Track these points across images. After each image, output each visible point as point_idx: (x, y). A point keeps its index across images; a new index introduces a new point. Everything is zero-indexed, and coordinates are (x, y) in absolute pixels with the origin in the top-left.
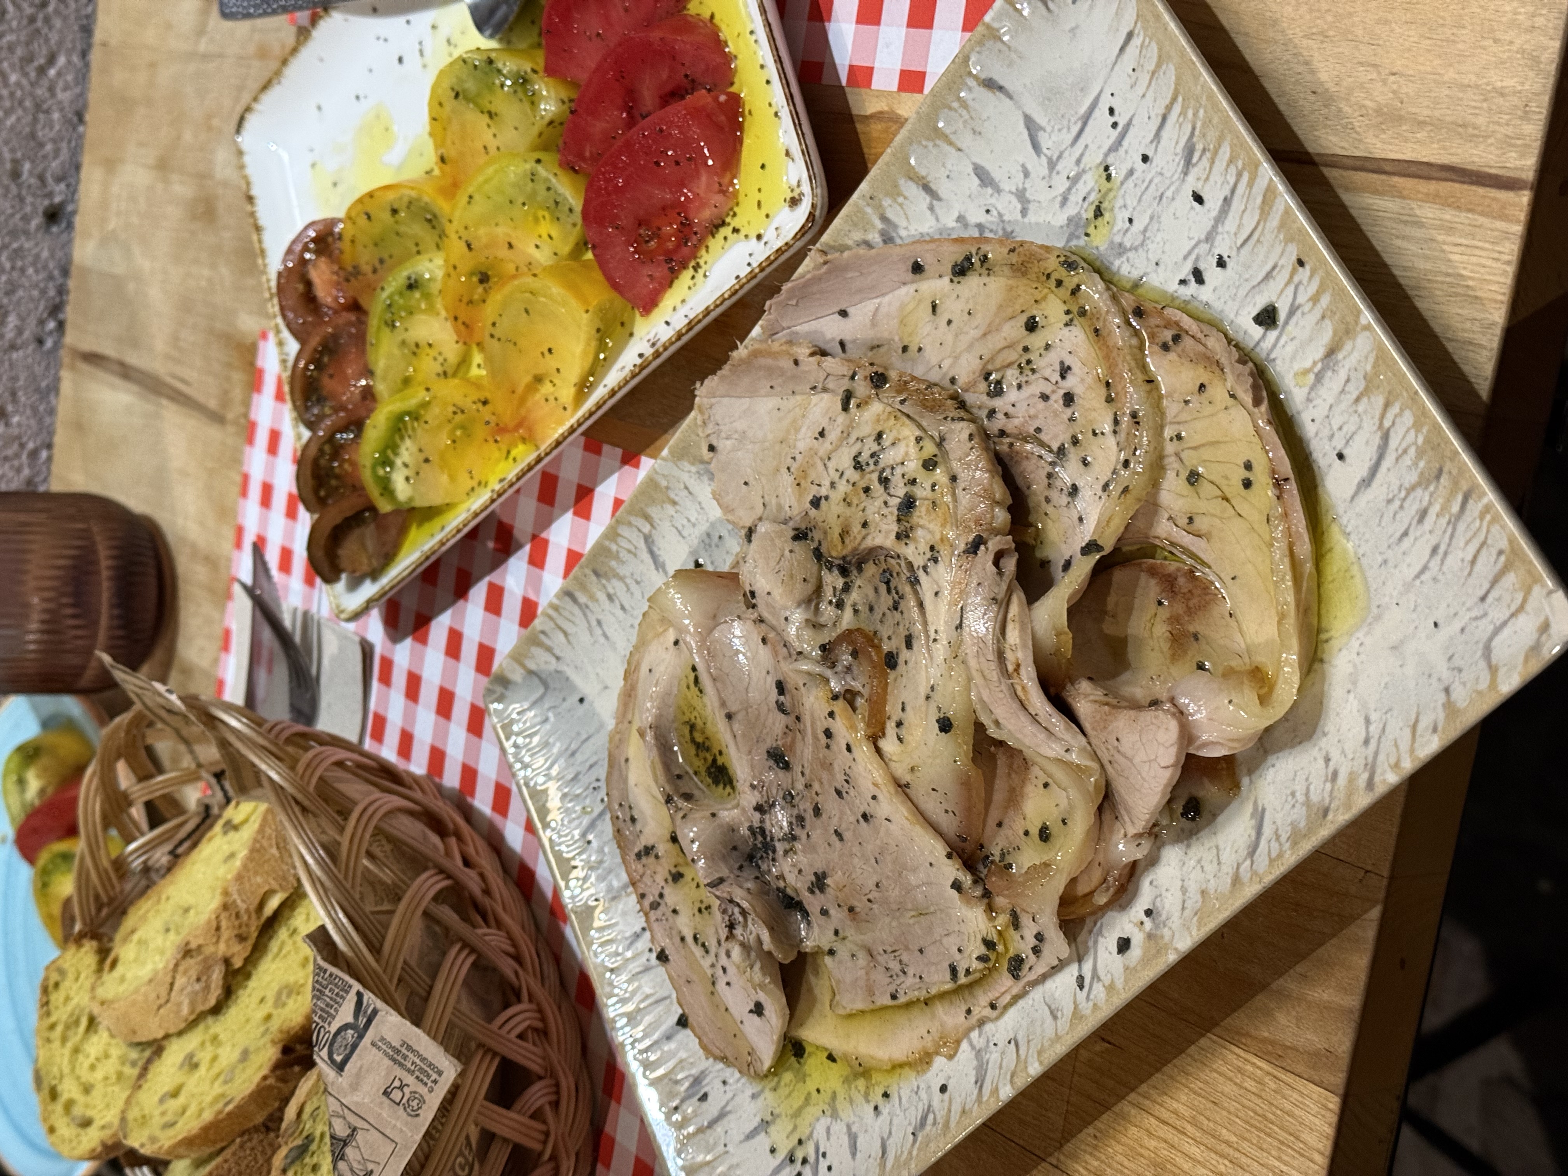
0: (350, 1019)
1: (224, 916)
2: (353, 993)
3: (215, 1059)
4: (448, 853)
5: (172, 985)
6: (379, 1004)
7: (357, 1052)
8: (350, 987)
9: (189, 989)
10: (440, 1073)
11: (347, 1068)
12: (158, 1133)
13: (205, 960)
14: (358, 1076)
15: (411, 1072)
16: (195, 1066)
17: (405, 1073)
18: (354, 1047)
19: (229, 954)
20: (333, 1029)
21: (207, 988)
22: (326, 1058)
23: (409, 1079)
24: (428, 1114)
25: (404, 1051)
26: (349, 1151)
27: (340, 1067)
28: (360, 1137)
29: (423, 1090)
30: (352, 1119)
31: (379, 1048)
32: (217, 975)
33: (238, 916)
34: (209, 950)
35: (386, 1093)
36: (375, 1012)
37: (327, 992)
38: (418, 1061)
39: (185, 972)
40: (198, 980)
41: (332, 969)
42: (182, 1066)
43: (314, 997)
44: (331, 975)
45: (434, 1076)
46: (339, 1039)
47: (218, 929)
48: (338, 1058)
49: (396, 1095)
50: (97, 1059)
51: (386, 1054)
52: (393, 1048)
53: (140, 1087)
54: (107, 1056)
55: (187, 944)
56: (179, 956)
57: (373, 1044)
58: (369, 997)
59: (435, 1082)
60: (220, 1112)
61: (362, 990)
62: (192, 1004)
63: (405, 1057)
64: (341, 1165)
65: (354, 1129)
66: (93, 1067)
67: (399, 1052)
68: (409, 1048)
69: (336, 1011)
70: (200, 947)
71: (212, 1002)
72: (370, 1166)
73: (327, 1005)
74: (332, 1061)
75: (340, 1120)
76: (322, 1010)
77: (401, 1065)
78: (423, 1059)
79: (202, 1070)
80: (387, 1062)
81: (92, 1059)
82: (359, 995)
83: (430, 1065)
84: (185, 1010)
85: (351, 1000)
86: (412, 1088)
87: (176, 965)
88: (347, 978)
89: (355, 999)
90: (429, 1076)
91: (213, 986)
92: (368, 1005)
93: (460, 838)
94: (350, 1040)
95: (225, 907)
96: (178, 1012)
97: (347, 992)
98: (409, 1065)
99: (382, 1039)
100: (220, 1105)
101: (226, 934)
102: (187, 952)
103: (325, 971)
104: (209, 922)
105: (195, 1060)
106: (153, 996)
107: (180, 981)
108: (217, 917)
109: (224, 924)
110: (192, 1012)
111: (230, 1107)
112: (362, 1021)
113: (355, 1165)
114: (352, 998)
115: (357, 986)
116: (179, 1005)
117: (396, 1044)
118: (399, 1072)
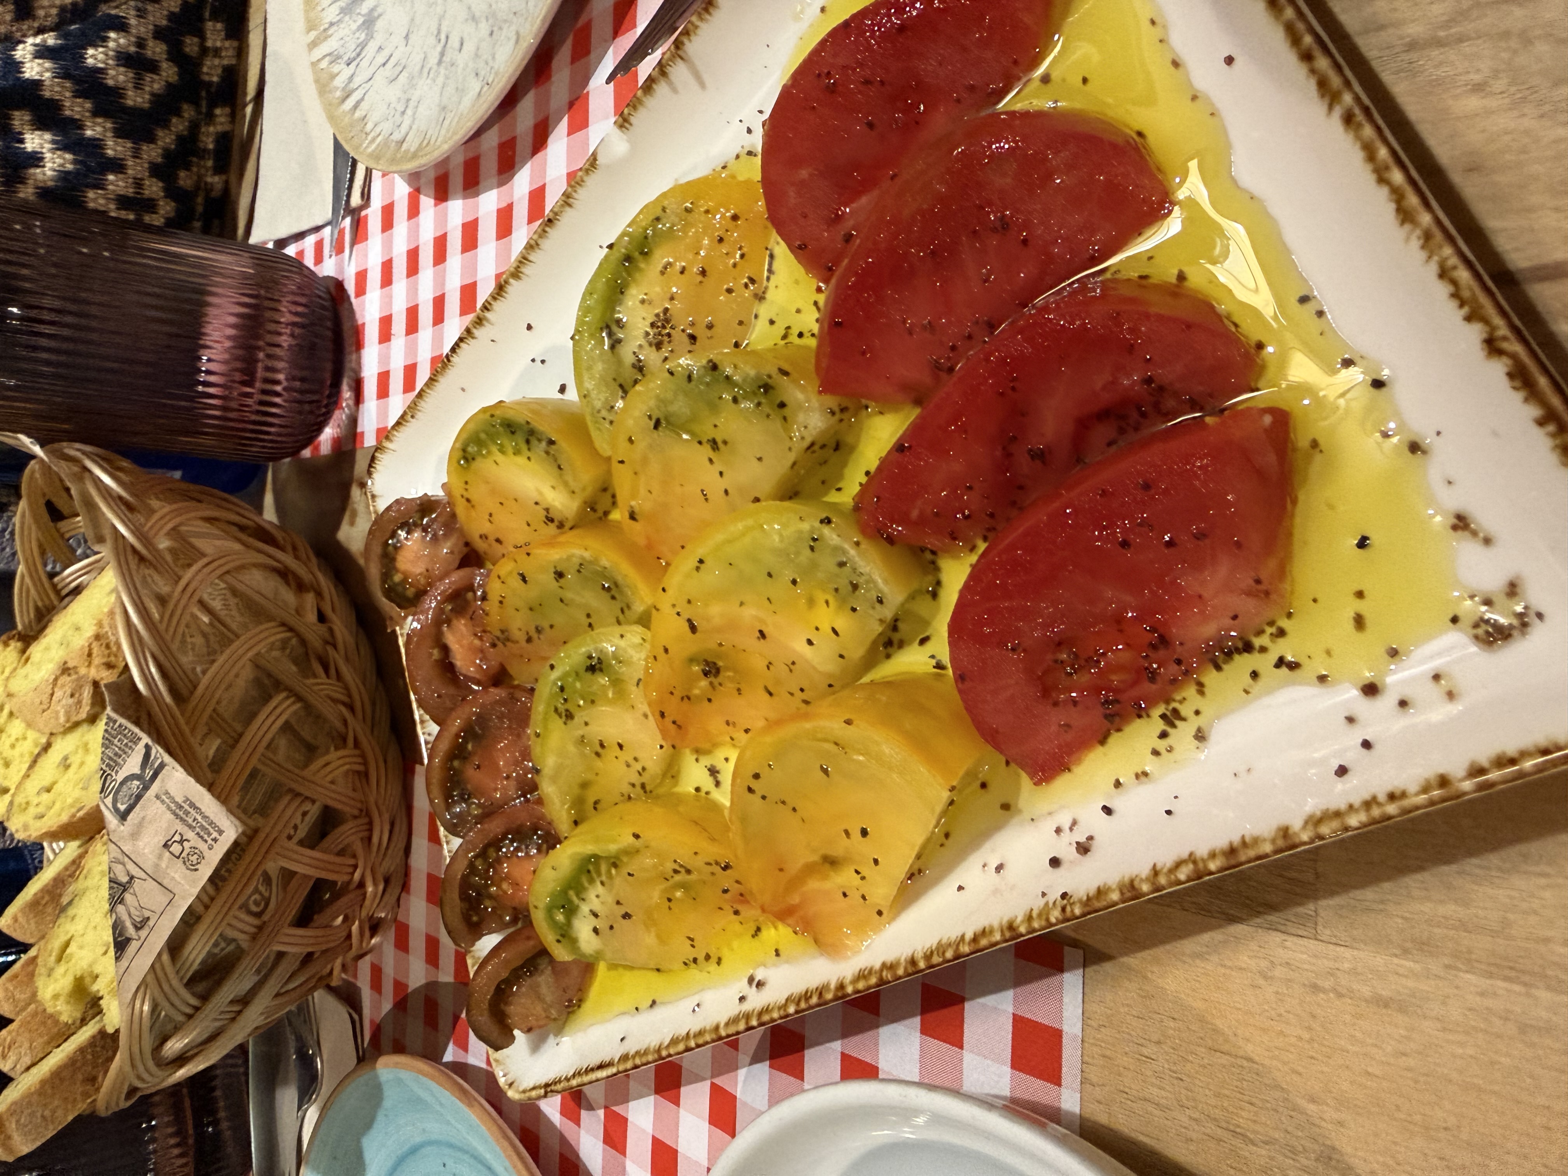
0: (137, 771)
1: (95, 645)
2: (142, 744)
3: (82, 763)
4: (299, 612)
5: (52, 695)
6: (167, 758)
7: (141, 802)
8: (140, 739)
9: (64, 702)
10: (221, 832)
11: (129, 818)
12: (31, 822)
13: (78, 680)
14: (140, 825)
15: (190, 827)
16: (67, 767)
17: (186, 828)
18: (139, 797)
19: (98, 678)
20: (120, 777)
21: (79, 702)
22: (110, 806)
23: (190, 835)
24: (206, 871)
25: (186, 807)
26: (128, 897)
27: (123, 816)
28: (137, 883)
29: (203, 846)
30: (131, 867)
31: (163, 802)
32: (87, 693)
33: (108, 646)
34: (83, 671)
35: (166, 846)
36: (162, 766)
37: (116, 741)
38: (199, 818)
39: (63, 686)
40: (72, 696)
41: (121, 720)
42: (58, 766)
43: (103, 745)
44: (120, 726)
45: (215, 835)
46: (125, 788)
47: (90, 655)
48: (122, 807)
49: (176, 848)
50: (17, 740)
51: (169, 808)
52: (176, 803)
53: (28, 776)
54: (25, 738)
55: (65, 663)
56: (58, 673)
57: (157, 797)
58: (158, 751)
59: (215, 840)
60: (74, 816)
61: (150, 743)
62: (68, 714)
63: (187, 813)
64: (120, 908)
65: (132, 878)
66: (13, 746)
67: (181, 807)
68: (192, 805)
69: (125, 761)
70: (75, 668)
71: (83, 715)
72: (147, 914)
73: (116, 754)
74: (117, 810)
75: (120, 867)
76: (110, 758)
77: (182, 819)
78: (205, 817)
79: (72, 770)
80: (169, 816)
81: (13, 739)
82: (147, 747)
83: (211, 823)
84: (62, 719)
85: (139, 752)
86: (192, 844)
87: (56, 679)
88: (136, 730)
89: (144, 751)
90: (209, 834)
91: (84, 702)
92: (156, 758)
93: (319, 594)
94: (135, 791)
95: (97, 637)
96: (57, 718)
97: (136, 744)
98: (190, 821)
99: (167, 793)
100: (73, 810)
101: (97, 660)
102: (65, 670)
103: (115, 722)
104: (83, 647)
105: (68, 761)
106: (38, 701)
107: (58, 694)
108: (90, 645)
109: (95, 651)
110: (68, 721)
111: (80, 814)
112: (149, 773)
113: (132, 910)
114: (140, 749)
115: (146, 739)
116: (57, 713)
117: (180, 799)
118: (180, 827)
